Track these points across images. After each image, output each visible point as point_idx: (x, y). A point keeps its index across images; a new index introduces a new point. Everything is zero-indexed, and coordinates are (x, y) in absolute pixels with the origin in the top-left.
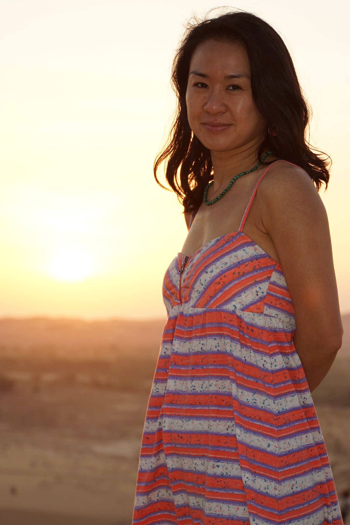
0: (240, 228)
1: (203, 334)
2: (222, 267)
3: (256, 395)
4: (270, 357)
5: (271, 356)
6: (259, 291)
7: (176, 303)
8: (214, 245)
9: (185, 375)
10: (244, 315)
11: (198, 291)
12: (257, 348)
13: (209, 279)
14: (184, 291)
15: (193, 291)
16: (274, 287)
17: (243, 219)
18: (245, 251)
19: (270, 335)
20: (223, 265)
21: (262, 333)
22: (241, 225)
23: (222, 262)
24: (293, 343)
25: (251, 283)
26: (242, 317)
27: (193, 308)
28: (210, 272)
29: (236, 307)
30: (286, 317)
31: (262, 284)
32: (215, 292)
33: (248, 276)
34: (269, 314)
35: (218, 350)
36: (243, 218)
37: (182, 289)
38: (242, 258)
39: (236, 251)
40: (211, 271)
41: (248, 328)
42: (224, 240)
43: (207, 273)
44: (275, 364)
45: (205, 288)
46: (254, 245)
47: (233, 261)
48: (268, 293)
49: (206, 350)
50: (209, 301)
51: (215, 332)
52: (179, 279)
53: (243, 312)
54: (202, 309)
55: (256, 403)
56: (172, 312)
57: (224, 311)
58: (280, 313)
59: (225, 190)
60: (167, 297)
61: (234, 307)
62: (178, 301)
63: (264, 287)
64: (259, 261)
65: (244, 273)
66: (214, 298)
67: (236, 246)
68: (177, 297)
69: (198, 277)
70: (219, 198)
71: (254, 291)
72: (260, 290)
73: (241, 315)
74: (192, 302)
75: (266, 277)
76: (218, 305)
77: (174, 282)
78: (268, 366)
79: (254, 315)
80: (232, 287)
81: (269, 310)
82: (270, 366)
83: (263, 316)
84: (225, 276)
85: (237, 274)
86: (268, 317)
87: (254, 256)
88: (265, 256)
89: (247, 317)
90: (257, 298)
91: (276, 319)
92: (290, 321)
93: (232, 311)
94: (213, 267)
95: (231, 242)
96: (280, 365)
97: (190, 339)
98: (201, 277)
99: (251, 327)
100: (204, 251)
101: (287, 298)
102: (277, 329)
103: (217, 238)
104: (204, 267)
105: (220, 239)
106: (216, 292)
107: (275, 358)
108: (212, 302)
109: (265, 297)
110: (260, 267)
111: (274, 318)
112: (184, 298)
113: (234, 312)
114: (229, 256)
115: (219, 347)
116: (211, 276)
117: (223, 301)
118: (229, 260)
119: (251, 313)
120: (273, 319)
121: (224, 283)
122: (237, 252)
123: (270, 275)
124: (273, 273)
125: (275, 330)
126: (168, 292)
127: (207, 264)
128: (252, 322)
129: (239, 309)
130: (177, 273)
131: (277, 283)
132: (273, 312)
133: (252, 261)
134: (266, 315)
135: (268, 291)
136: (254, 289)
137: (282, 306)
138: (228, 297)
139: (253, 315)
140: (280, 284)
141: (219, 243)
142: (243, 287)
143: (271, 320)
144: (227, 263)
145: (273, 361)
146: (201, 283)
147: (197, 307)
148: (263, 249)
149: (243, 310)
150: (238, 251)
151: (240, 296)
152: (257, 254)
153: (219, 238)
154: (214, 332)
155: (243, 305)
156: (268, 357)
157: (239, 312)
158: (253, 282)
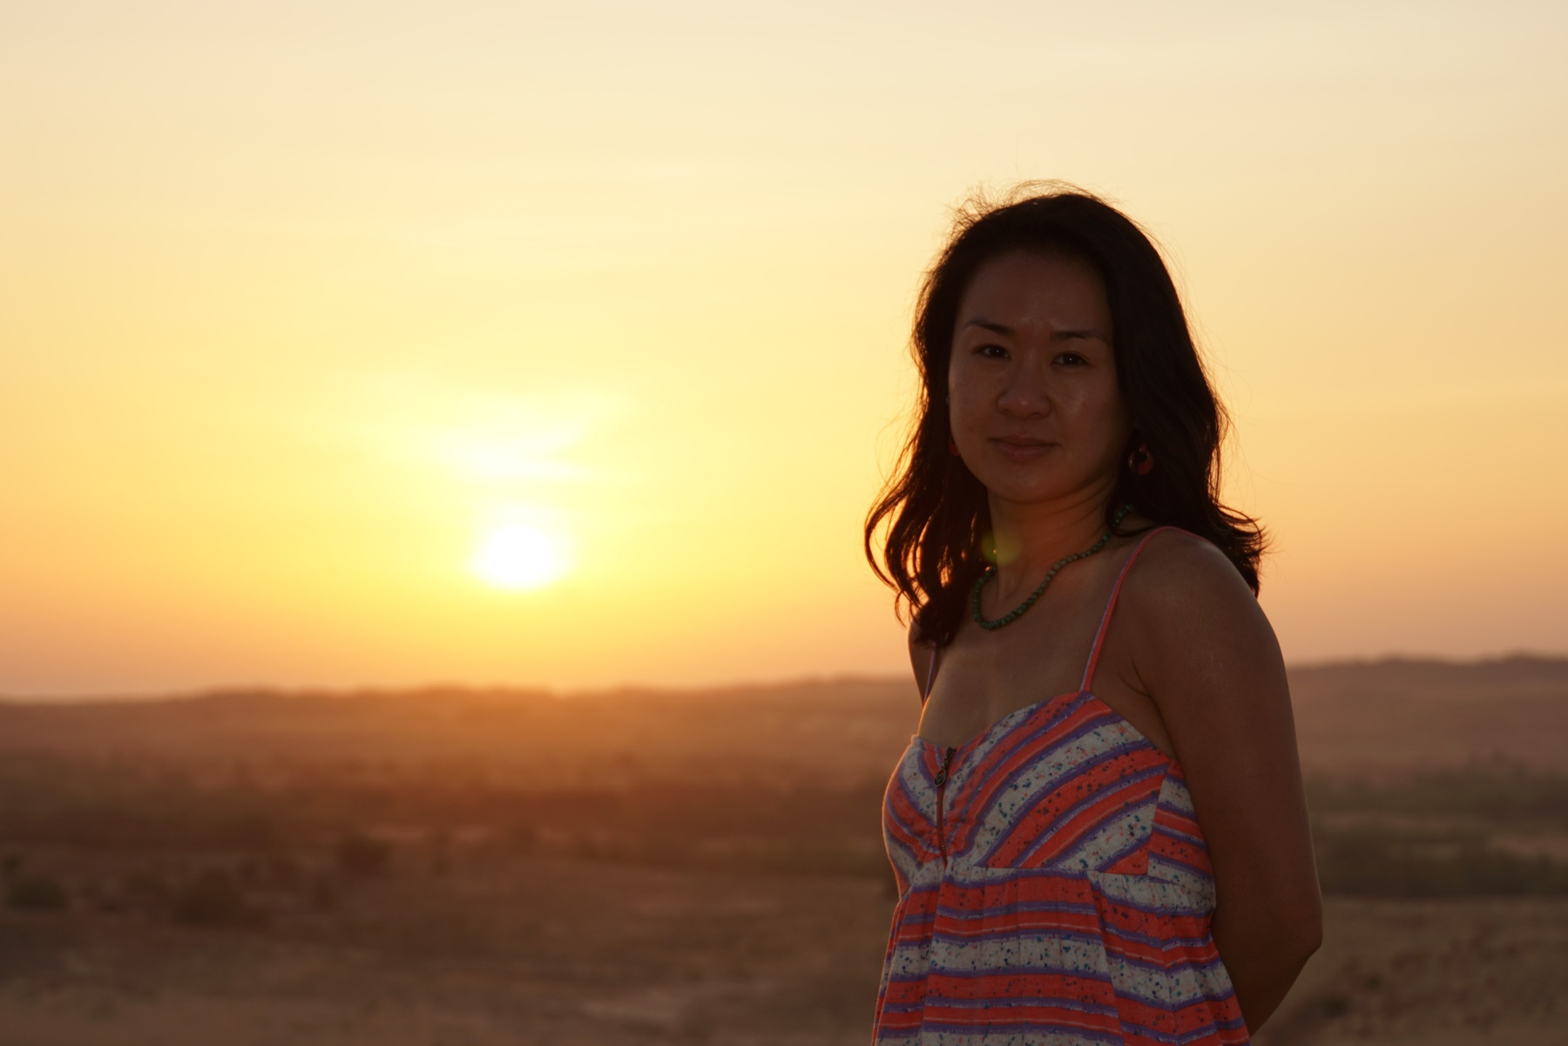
0: (1083, 684)
1: (1008, 927)
2: (1051, 774)
4: (1166, 974)
5: (1169, 971)
6: (1136, 825)
7: (931, 854)
8: (1022, 724)
9: (966, 1021)
10: (1105, 881)
11: (994, 828)
12: (1138, 956)
13: (1022, 803)
14: (953, 827)
15: (981, 829)
16: (1166, 814)
17: (1088, 663)
18: (1099, 735)
19: (1166, 924)
20: (1052, 771)
21: (1147, 920)
22: (1085, 676)
23: (1050, 762)
24: (1211, 939)
25: (1117, 807)
26: (1102, 887)
27: (979, 869)
28: (1024, 786)
29: (1086, 865)
30: (1195, 881)
31: (1142, 809)
32: (1037, 830)
33: (1109, 793)
34: (1159, 876)
35: (1046, 965)
36: (1089, 660)
37: (949, 825)
38: (1093, 753)
39: (1078, 737)
40: (1025, 783)
41: (1116, 911)
42: (1048, 712)
43: (1016, 788)
44: (1178, 989)
45: (1012, 822)
46: (1119, 721)
47: (1073, 759)
48: (1155, 830)
49: (1017, 964)
50: (1022, 854)
51: (1040, 924)
52: (936, 800)
53: (1102, 874)
54: (1005, 870)
56: (921, 876)
57: (1057, 875)
58: (1183, 873)
59: (1034, 593)
60: (903, 841)
61: (1082, 865)
62: (935, 850)
63: (1147, 814)
64: (1131, 756)
65: (1100, 785)
68: (931, 840)
69: (993, 798)
70: (1020, 611)
71: (1126, 827)
72: (1138, 823)
73: (1098, 882)
75: (1149, 792)
77: (923, 806)
78: (1164, 995)
79: (1127, 880)
80: (1075, 819)
81: (1159, 867)
82: (1168, 994)
83: (1147, 881)
84: (1058, 795)
85: (1085, 788)
86: (1158, 884)
87: (1119, 747)
88: (1145, 745)
89: (1112, 885)
90: (1133, 840)
91: (1176, 887)
92: (1203, 889)
93: (1077, 872)
94: (1030, 775)
95: (1066, 717)
96: (1188, 991)
97: (975, 939)
98: (1002, 797)
99: (1124, 907)
100: (999, 736)
101: (1195, 839)
102: (1179, 910)
103: (1030, 707)
104: (1006, 775)
105: (1038, 709)
106: (1040, 831)
107: (1176, 976)
108: (1031, 854)
109: (1149, 838)
110: (1135, 770)
111: (1171, 884)
112: (953, 843)
113: (1082, 876)
114: (1065, 748)
115: (1047, 958)
116: (1026, 795)
117: (1056, 851)
118: (1066, 758)
119: (1120, 877)
120: (1169, 888)
121: (1057, 810)
122: (1081, 739)
123: (1157, 789)
124: (1162, 784)
125: (1175, 912)
126: (905, 830)
127: (1013, 768)
128: (1123, 896)
129: (1093, 868)
130: (927, 786)
131: (1173, 807)
132: (1169, 872)
133: (1116, 759)
134: (1153, 879)
135: (1155, 824)
136: (1123, 821)
137: (1186, 856)
138: (1066, 843)
139: (1124, 880)
140: (1180, 808)
141: (1037, 718)
142: (1100, 817)
143: (1165, 890)
144: (1061, 765)
145: (1173, 982)
146: (1001, 812)
148: (1138, 729)
149: (1102, 869)
150: (1083, 735)
151: (1095, 838)
152: (1125, 742)
153: (1034, 706)
154: (1035, 924)
155: (1101, 858)
156: (1163, 974)
157: (1094, 875)
158: (1121, 805)
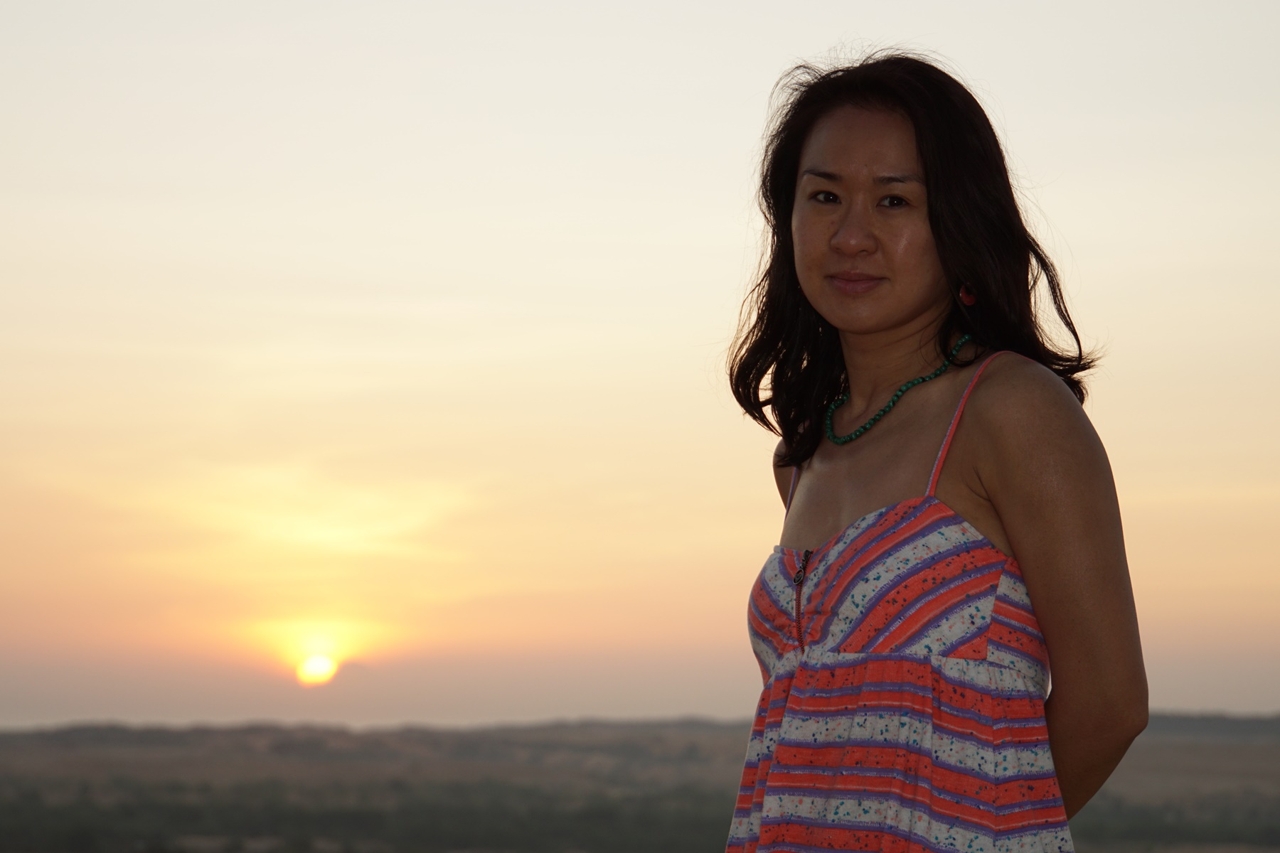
0: (928, 490)
2: (899, 569)
3: (955, 829)
4: (994, 750)
5: (997, 748)
7: (790, 646)
8: (873, 525)
10: (947, 664)
11: (847, 618)
13: (872, 594)
14: (810, 619)
15: (836, 620)
16: (1004, 606)
17: (934, 471)
18: (943, 534)
19: (999, 705)
20: (900, 565)
21: (982, 700)
22: (930, 483)
23: (898, 558)
25: (959, 599)
26: (943, 670)
27: (832, 654)
28: (875, 579)
29: (930, 650)
30: (1029, 667)
31: (982, 601)
32: (886, 619)
33: (952, 586)
34: (997, 662)
35: (885, 739)
36: (934, 469)
37: (805, 617)
38: (937, 550)
39: (924, 536)
40: (876, 577)
41: (955, 691)
42: (896, 514)
43: (867, 581)
44: (1005, 764)
45: (864, 611)
46: (960, 523)
47: (920, 555)
48: (993, 619)
50: (871, 640)
51: (884, 702)
52: (795, 597)
53: (945, 659)
54: (856, 654)
55: (954, 846)
57: (904, 659)
58: (1019, 660)
60: (765, 635)
61: (927, 650)
62: (794, 641)
63: (986, 606)
64: (972, 553)
65: (944, 579)
66: (886, 632)
67: (924, 525)
68: (790, 633)
69: (847, 591)
71: (967, 616)
72: (978, 613)
73: (940, 666)
74: (830, 642)
75: (988, 585)
76: (893, 646)
77: (783, 603)
78: (989, 769)
79: (968, 664)
80: (921, 608)
81: (996, 653)
82: (994, 769)
83: (986, 665)
84: (906, 587)
85: (930, 581)
86: (996, 669)
87: (961, 545)
88: (984, 544)
89: (953, 668)
90: (973, 628)
91: (1012, 671)
93: (922, 657)
94: (880, 569)
95: (913, 518)
96: (1014, 767)
98: (854, 590)
99: (962, 688)
100: (852, 537)
101: (1030, 629)
102: (1013, 693)
103: (880, 510)
104: (858, 570)
105: (887, 513)
106: (889, 620)
107: (1004, 753)
108: (881, 639)
109: (988, 626)
110: (975, 566)
111: (1007, 669)
112: (810, 633)
113: (926, 661)
114: (912, 546)
115: (887, 733)
116: (876, 587)
117: (904, 638)
118: (913, 554)
119: (962, 661)
120: (1006, 672)
121: (905, 601)
122: (926, 538)
123: (996, 582)
124: (1001, 579)
125: (1010, 695)
127: (865, 563)
128: (962, 678)
129: (937, 653)
130: (787, 584)
131: (1010, 599)
132: (1006, 657)
133: (958, 555)
134: (991, 664)
135: (993, 615)
136: (965, 611)
137: (1021, 644)
138: (913, 630)
139: (965, 663)
140: (1016, 600)
141: (886, 520)
142: (943, 608)
143: (1002, 674)
144: (908, 560)
145: (1000, 758)
146: (854, 603)
147: (845, 651)
148: (977, 529)
149: (945, 654)
150: (928, 534)
151: (939, 626)
152: (966, 541)
153: (884, 510)
154: (880, 703)
155: (944, 644)
156: (991, 750)
157: (937, 659)
158: (963, 596)
